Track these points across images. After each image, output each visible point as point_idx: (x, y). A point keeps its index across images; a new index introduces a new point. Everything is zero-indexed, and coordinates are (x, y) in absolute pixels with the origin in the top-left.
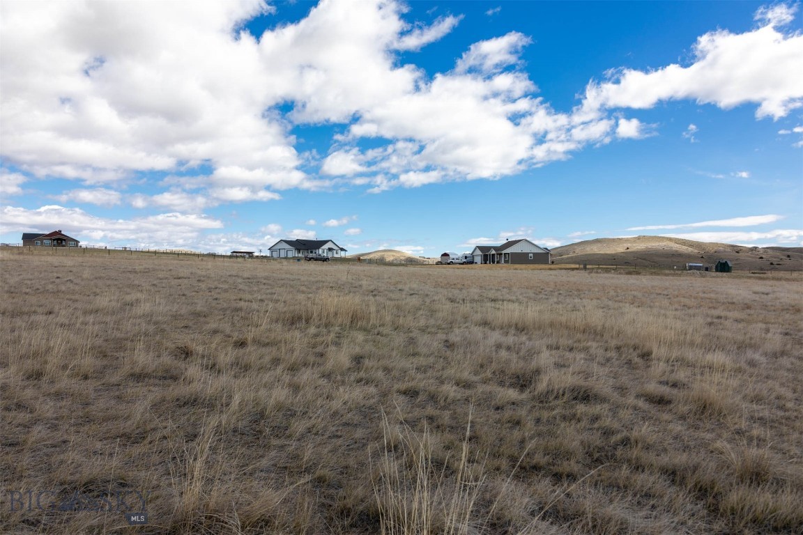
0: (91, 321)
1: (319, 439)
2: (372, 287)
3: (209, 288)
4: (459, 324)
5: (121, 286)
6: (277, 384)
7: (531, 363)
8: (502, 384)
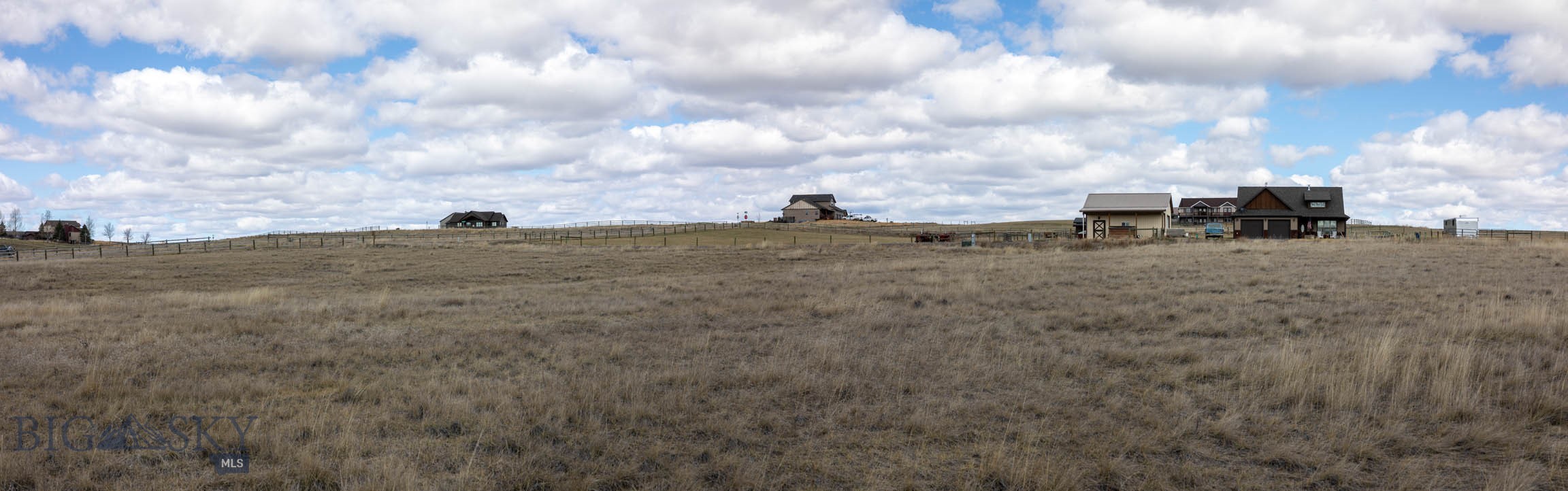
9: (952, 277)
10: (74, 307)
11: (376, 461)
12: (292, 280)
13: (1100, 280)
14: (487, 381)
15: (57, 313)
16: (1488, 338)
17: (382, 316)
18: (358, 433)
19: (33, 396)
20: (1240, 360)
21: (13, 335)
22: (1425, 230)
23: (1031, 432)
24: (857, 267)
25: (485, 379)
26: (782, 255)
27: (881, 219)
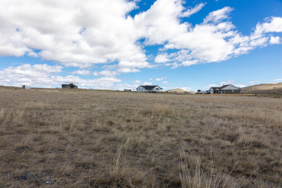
0: (83, 112)
1: (156, 155)
2: (172, 102)
3: (117, 102)
4: (206, 116)
5: (90, 101)
6: (141, 135)
7: (235, 132)
8: (223, 139)
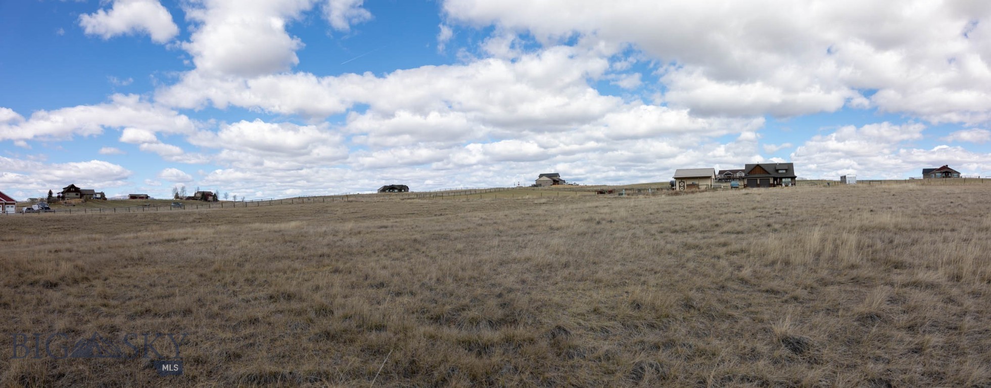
9: (614, 210)
10: (210, 231)
11: (349, 300)
12: (310, 218)
13: (682, 210)
14: (397, 262)
15: (202, 234)
16: (864, 230)
17: (350, 234)
18: (341, 287)
19: (191, 271)
20: (750, 244)
21: (183, 243)
22: (832, 181)
23: (652, 280)
24: (570, 206)
25: (396, 261)
26: (536, 202)
27: (581, 184)
